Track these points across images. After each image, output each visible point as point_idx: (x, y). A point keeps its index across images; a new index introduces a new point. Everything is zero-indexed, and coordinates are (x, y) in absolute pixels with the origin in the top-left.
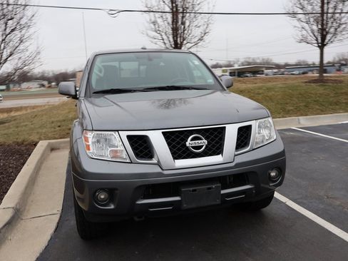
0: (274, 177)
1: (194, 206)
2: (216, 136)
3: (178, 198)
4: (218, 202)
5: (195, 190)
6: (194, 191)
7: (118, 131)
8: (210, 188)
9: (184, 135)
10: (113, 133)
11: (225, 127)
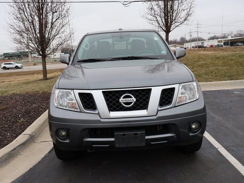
0: (194, 129)
1: (124, 146)
2: (144, 96)
3: (113, 139)
4: (144, 144)
5: (125, 135)
6: (123, 135)
7: (73, 89)
8: (137, 134)
9: (119, 93)
10: (70, 91)
11: (151, 89)
